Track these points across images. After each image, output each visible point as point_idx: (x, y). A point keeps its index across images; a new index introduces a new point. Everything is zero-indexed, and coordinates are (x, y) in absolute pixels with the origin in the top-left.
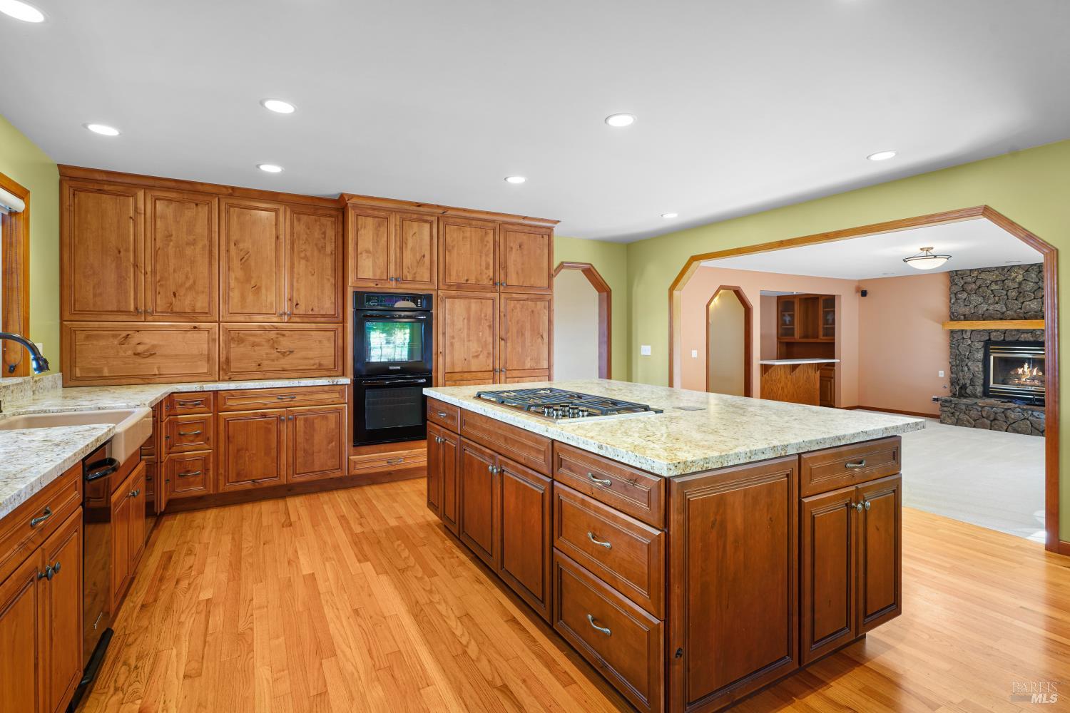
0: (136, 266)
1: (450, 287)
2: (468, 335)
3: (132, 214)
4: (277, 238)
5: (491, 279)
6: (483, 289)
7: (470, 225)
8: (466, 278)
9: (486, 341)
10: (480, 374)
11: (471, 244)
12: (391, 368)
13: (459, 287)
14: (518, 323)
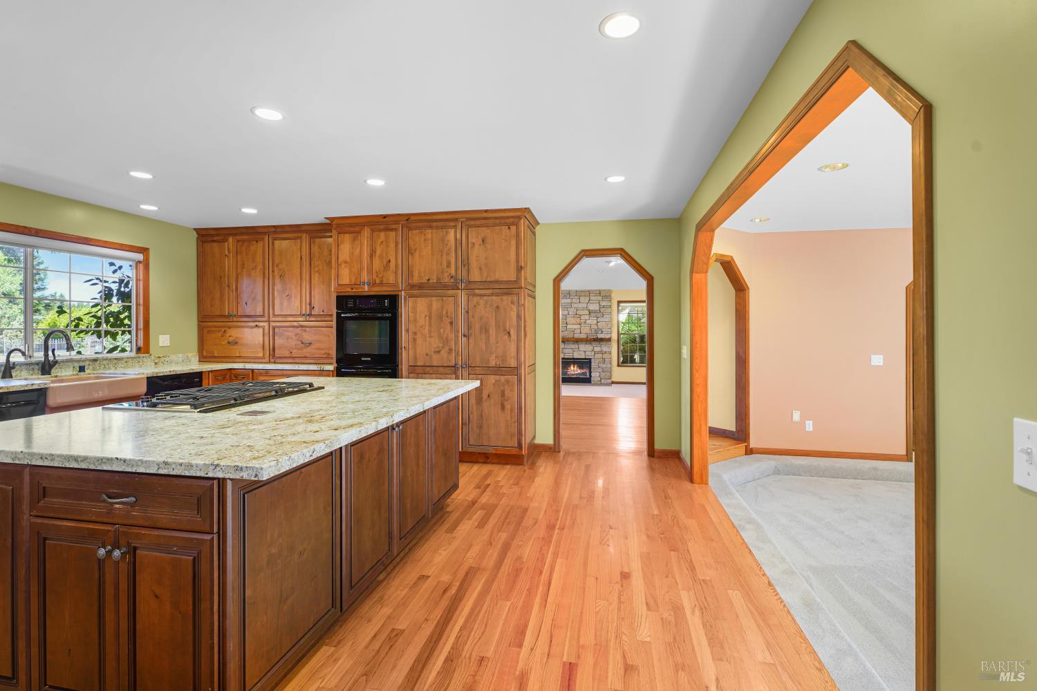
0: (228, 286)
1: (412, 287)
2: (430, 332)
3: (227, 253)
4: (301, 258)
7: (431, 227)
8: (427, 278)
9: (447, 338)
10: (441, 369)
11: (432, 245)
12: (363, 359)
13: (421, 286)
14: (481, 319)
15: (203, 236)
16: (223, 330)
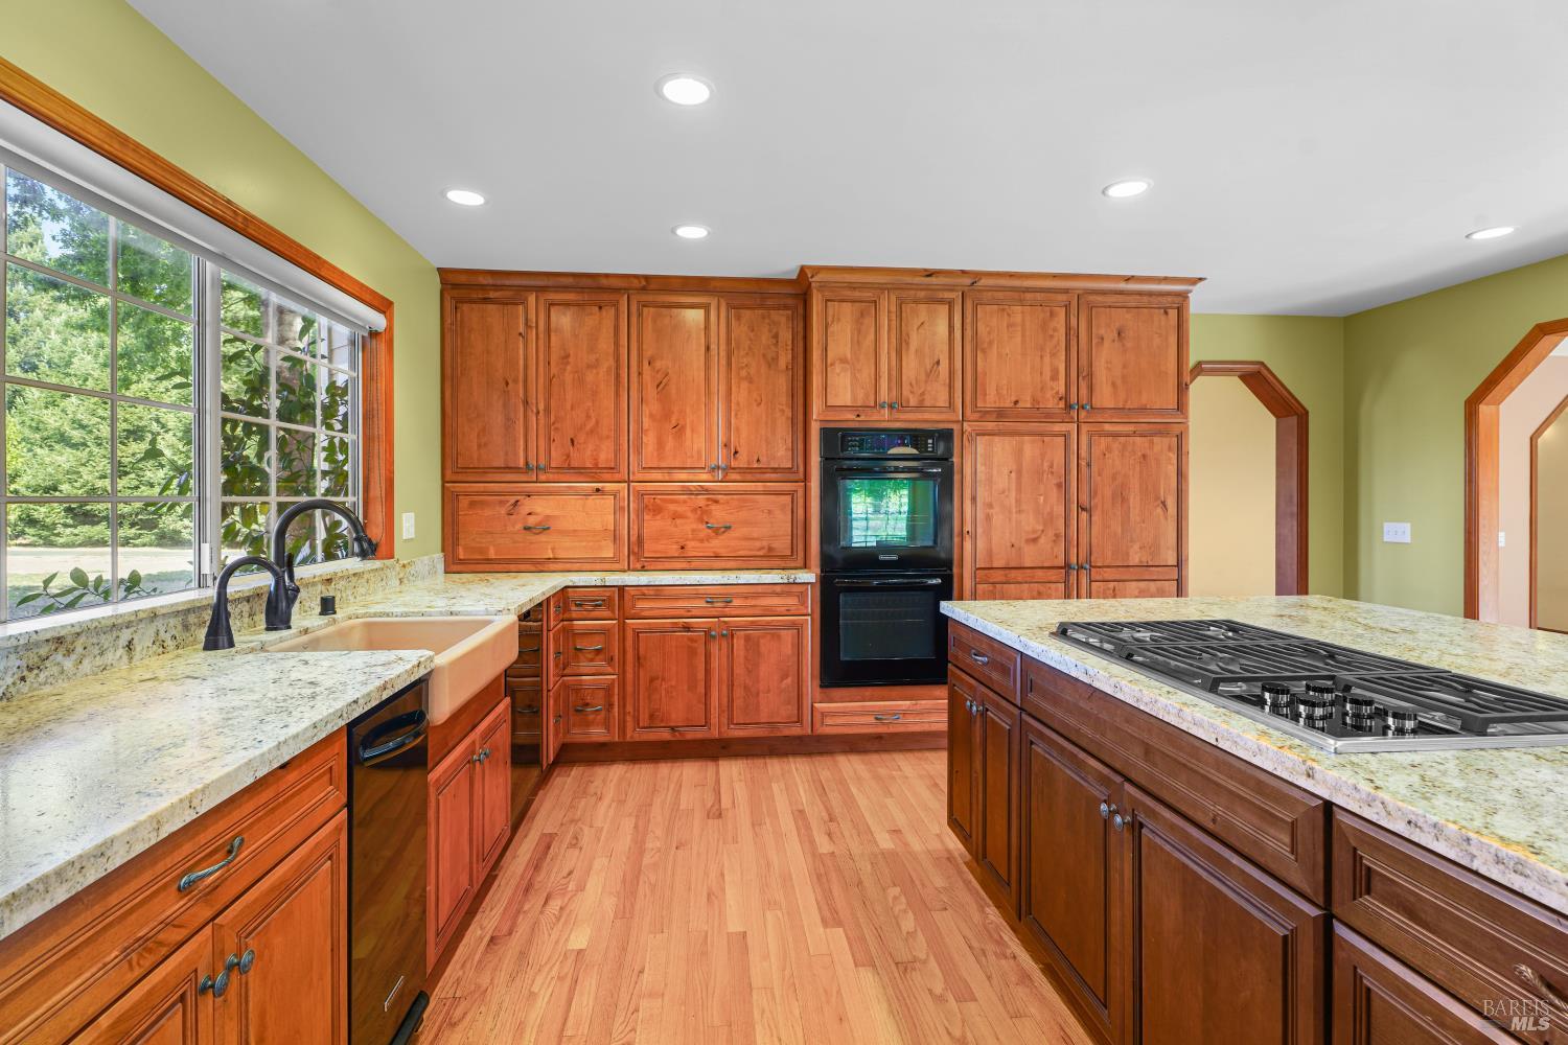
0: (526, 403)
1: (984, 415)
2: (1018, 501)
3: (521, 330)
4: (708, 348)
5: (1061, 399)
6: (1048, 417)
7: (1022, 303)
8: (1014, 399)
9: (1051, 514)
10: (1039, 573)
11: (1023, 336)
12: (881, 557)
13: (1001, 414)
14: (1114, 478)
15: (456, 286)
16: (513, 499)
